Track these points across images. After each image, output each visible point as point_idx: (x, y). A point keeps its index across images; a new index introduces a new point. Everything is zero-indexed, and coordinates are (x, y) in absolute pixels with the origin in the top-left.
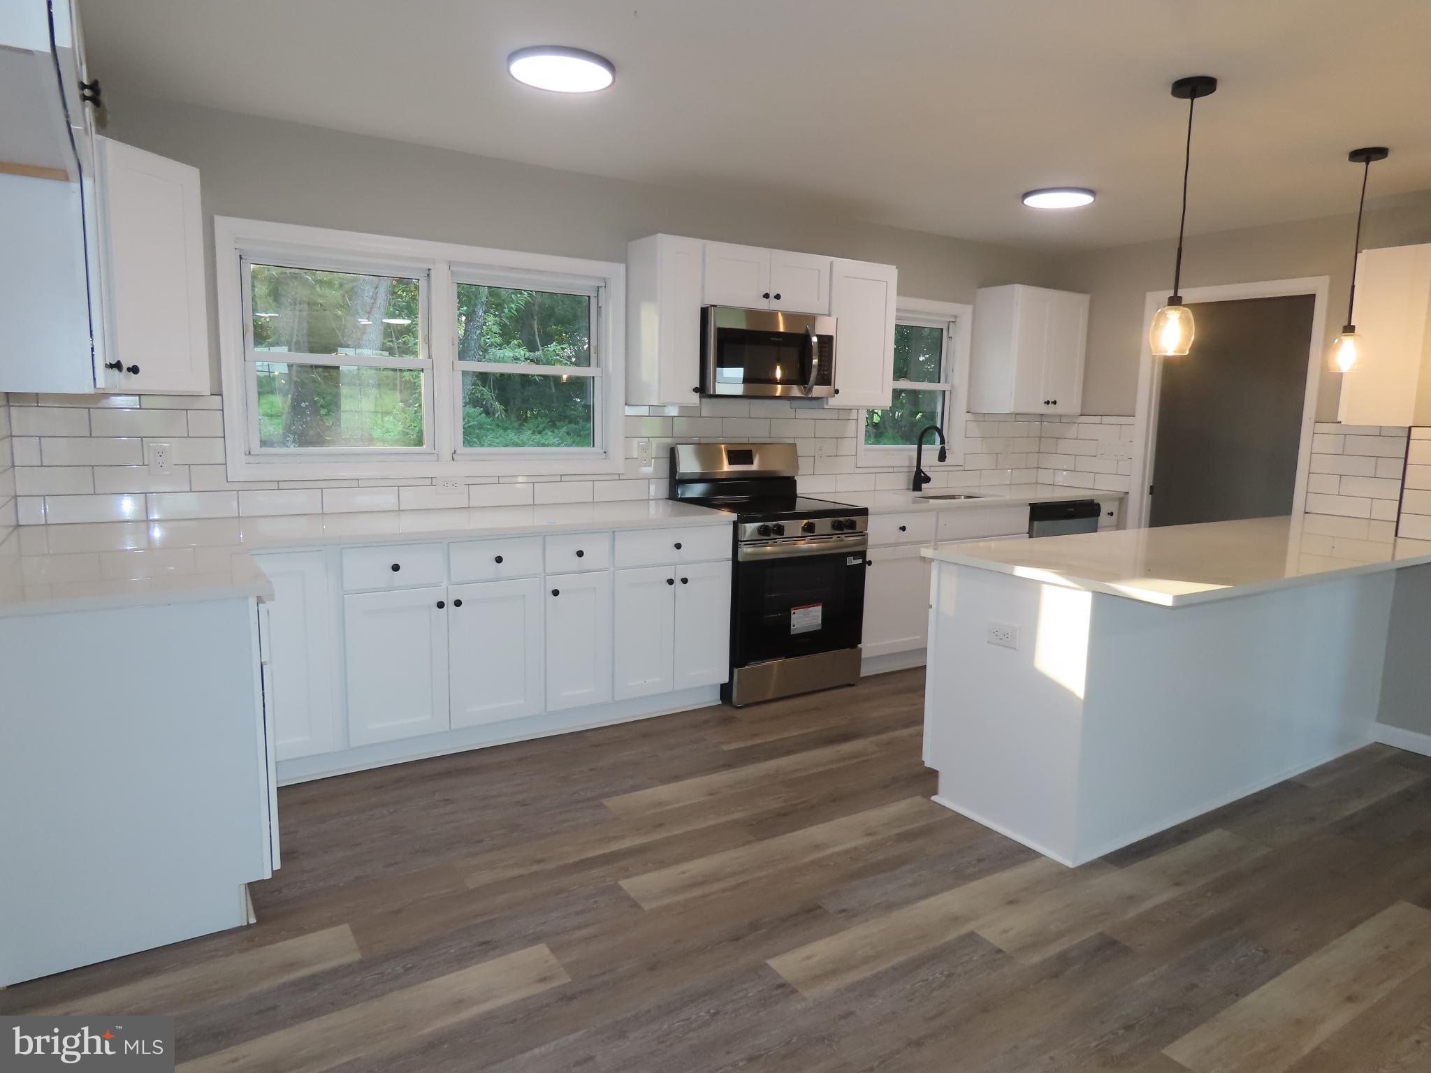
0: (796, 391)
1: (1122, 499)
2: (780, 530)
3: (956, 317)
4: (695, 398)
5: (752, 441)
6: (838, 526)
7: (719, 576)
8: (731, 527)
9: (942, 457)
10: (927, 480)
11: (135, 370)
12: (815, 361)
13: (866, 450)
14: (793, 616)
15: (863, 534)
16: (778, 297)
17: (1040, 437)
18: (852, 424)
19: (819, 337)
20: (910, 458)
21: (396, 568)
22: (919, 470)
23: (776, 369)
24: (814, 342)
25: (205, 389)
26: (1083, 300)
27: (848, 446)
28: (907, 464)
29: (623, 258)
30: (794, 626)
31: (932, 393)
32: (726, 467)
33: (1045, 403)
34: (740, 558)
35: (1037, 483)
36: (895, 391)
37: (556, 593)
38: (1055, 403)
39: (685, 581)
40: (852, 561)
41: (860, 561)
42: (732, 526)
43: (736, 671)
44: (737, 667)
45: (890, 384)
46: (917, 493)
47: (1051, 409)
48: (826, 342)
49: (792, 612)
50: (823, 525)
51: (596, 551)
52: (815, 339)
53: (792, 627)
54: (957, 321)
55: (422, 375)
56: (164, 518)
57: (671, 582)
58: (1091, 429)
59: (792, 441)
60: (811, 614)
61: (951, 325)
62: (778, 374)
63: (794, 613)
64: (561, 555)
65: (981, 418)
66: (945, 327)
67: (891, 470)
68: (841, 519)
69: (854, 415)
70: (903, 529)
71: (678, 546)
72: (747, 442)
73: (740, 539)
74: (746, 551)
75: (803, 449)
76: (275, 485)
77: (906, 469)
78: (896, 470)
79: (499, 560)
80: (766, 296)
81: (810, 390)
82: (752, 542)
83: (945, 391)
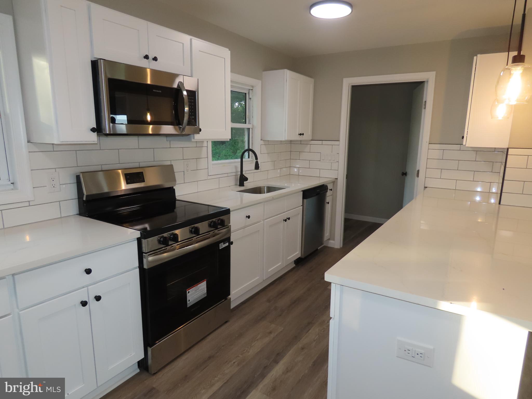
0: (168, 129)
1: (335, 182)
2: (175, 238)
3: (253, 87)
4: (94, 137)
5: (142, 165)
6: (214, 226)
7: (129, 284)
8: (136, 243)
9: (257, 167)
10: (246, 179)
12: (186, 109)
13: (213, 164)
14: (188, 295)
15: (229, 228)
16: (155, 59)
17: (291, 151)
18: (204, 149)
19: (187, 91)
20: (236, 167)
22: (242, 175)
23: (146, 115)
24: (185, 95)
26: (312, 80)
27: (203, 163)
28: (234, 171)
30: (189, 301)
31: (243, 129)
32: (124, 186)
33: (299, 134)
34: (145, 266)
35: (290, 174)
36: (232, 129)
38: (303, 134)
39: (98, 298)
40: (222, 246)
41: (227, 244)
42: (136, 241)
43: (149, 349)
44: (151, 347)
45: (230, 125)
46: (242, 188)
47: (301, 138)
48: (193, 95)
49: (187, 292)
50: (203, 227)
52: (185, 93)
53: (188, 302)
54: (254, 89)
57: (84, 304)
58: (317, 147)
59: (168, 163)
60: (200, 288)
61: (251, 91)
62: (149, 118)
63: (189, 292)
65: (267, 143)
66: (247, 92)
67: (226, 175)
68: (214, 220)
69: (205, 144)
70: (249, 217)
71: (88, 271)
72: (139, 167)
73: (144, 251)
74: (150, 260)
75: (177, 168)
77: (234, 174)
78: (229, 175)
80: (146, 57)
81: (184, 129)
82: (154, 252)
83: (249, 128)
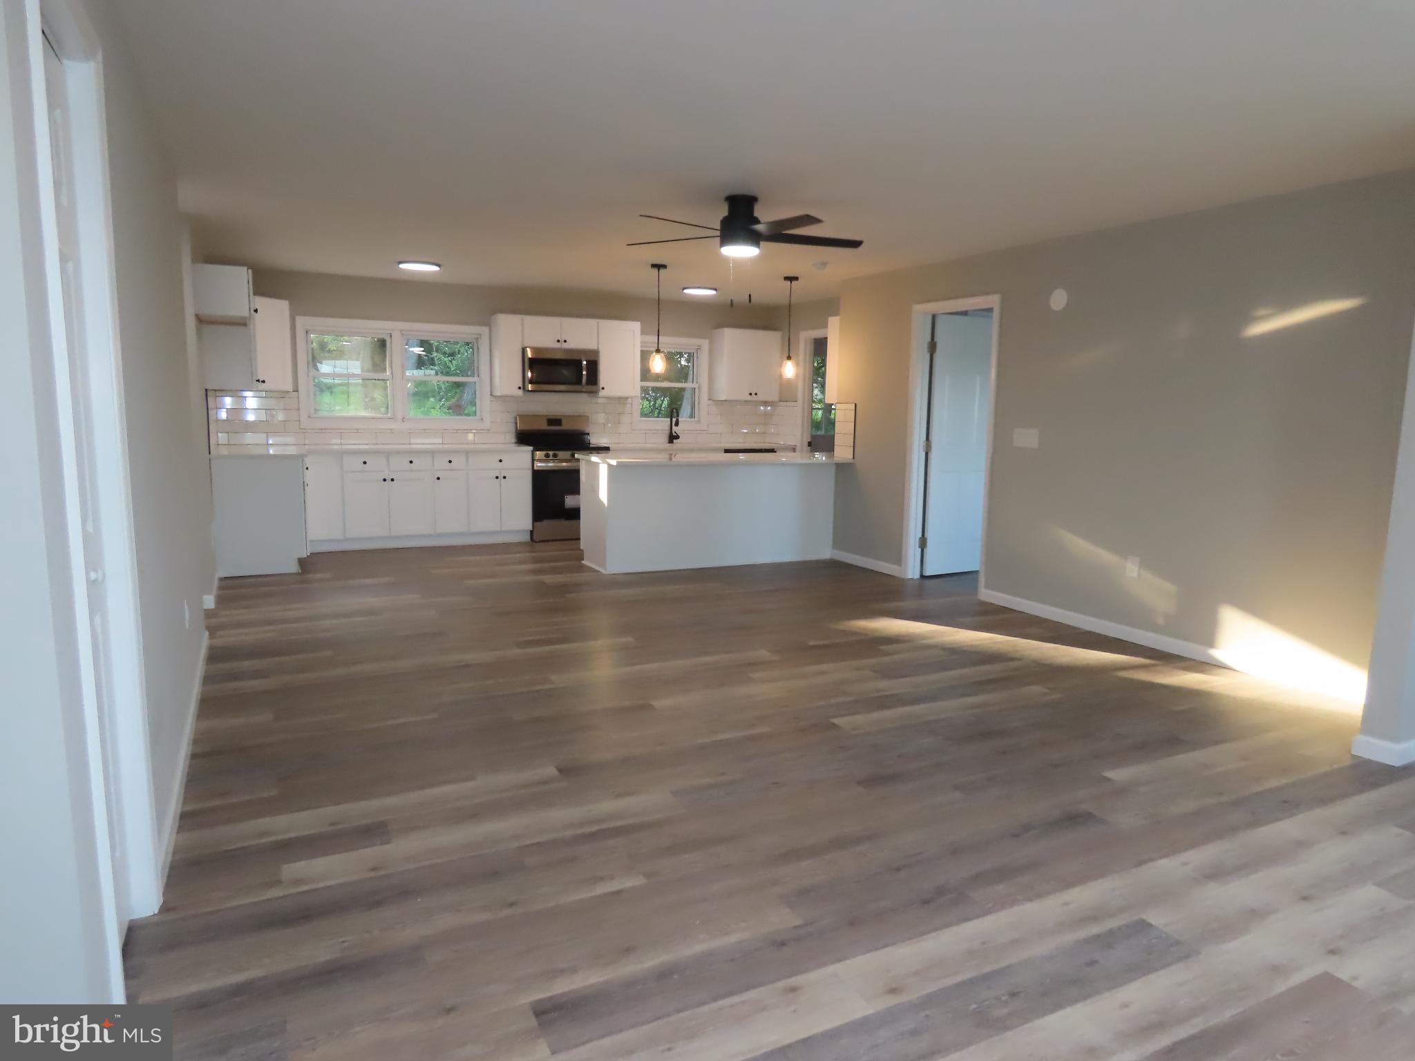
2: (555, 456)
3: (700, 346)
4: (520, 392)
5: (563, 414)
10: (677, 437)
11: (263, 382)
12: (584, 373)
16: (565, 341)
18: (629, 406)
19: (588, 360)
20: (665, 426)
21: (365, 463)
22: (671, 432)
25: (290, 387)
27: (628, 419)
29: (488, 324)
30: (567, 504)
32: (546, 427)
33: (749, 394)
34: (535, 468)
37: (438, 478)
38: (756, 394)
39: (505, 478)
42: (531, 453)
43: (536, 524)
44: (536, 522)
45: (639, 383)
47: (754, 398)
49: (565, 497)
51: (458, 461)
52: (585, 363)
55: (388, 382)
56: (275, 443)
57: (497, 478)
59: (588, 414)
63: (567, 498)
64: (441, 462)
65: (718, 403)
69: (630, 401)
72: (560, 415)
73: (535, 460)
74: (539, 465)
76: (320, 431)
79: (411, 462)
80: (558, 341)
81: (582, 388)
82: (540, 461)
83: (695, 388)
